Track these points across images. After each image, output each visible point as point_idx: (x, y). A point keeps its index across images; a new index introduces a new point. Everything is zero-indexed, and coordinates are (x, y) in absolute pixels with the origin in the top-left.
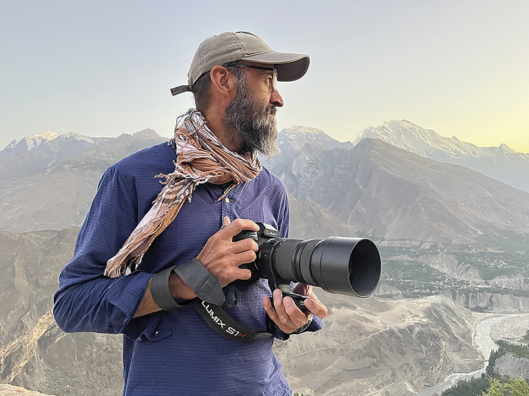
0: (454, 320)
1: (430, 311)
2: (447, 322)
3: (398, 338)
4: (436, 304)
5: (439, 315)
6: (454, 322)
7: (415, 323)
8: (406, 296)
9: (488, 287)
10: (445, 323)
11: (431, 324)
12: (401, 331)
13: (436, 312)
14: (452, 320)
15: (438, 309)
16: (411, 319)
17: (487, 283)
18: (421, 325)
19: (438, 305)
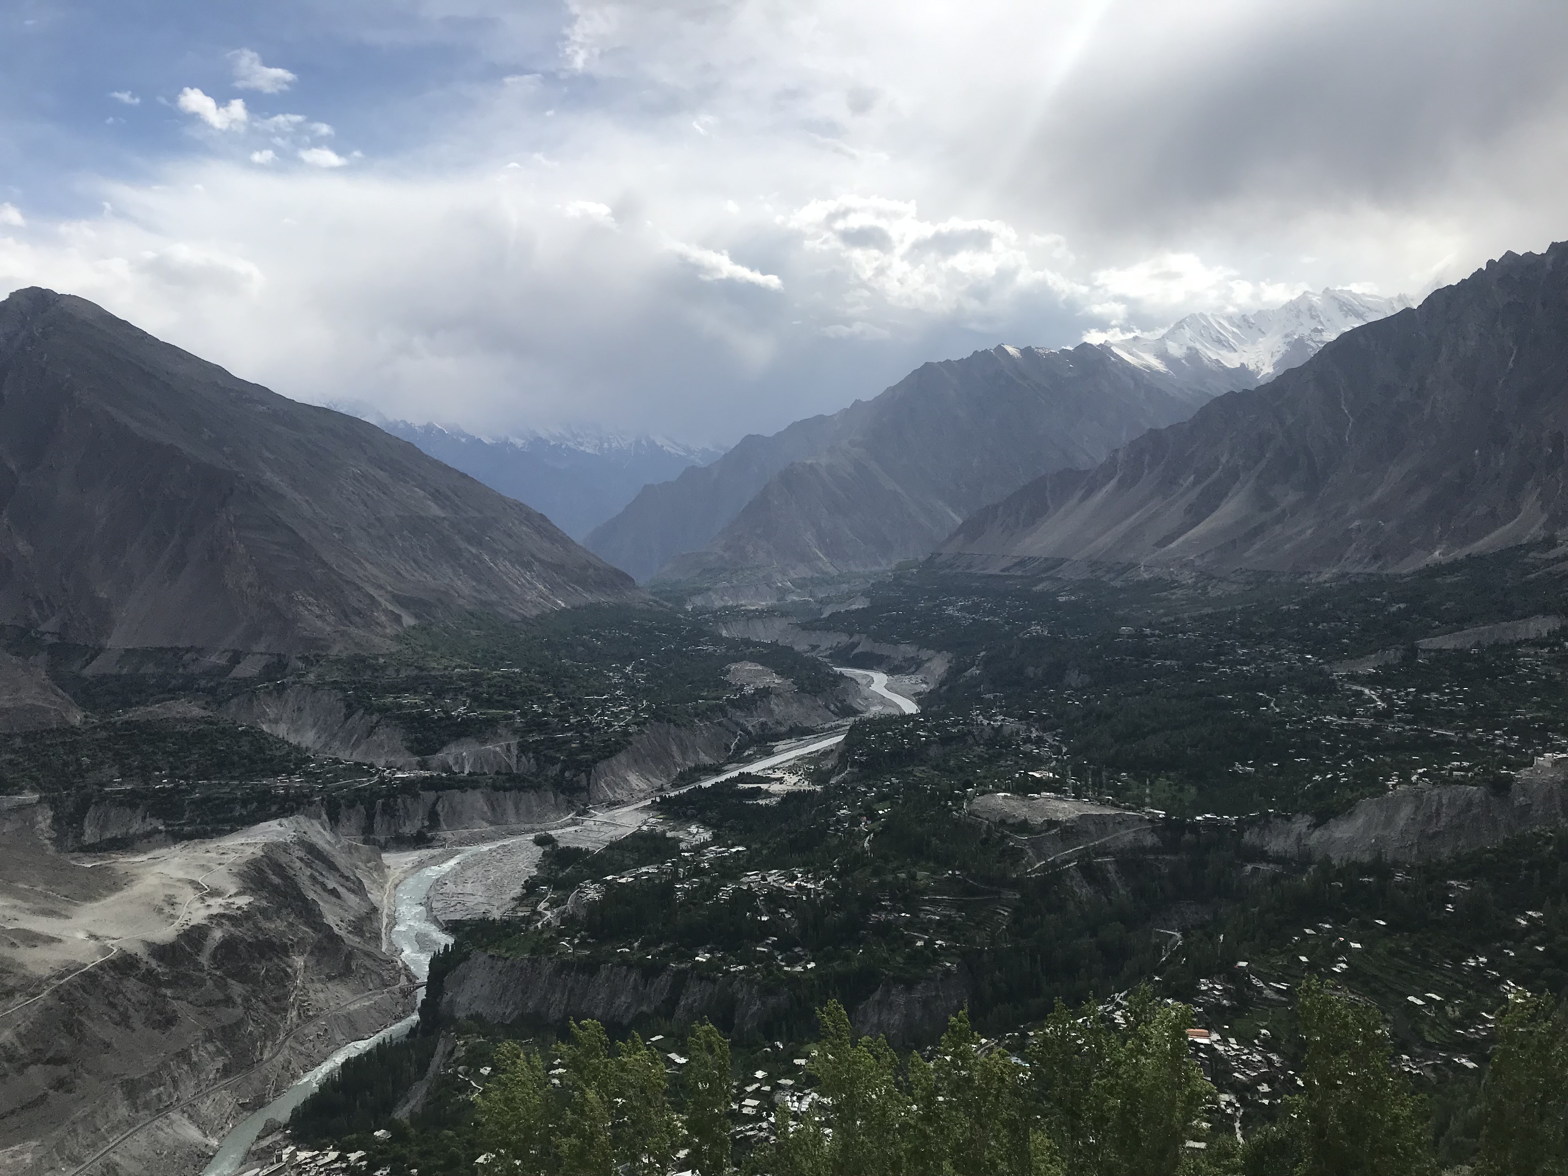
0: (331, 885)
1: (260, 871)
2: (311, 896)
3: (149, 977)
4: (277, 845)
5: (285, 877)
6: (334, 892)
7: (211, 917)
8: (177, 837)
9: (427, 774)
10: (304, 899)
11: (263, 911)
12: (160, 951)
13: (279, 869)
14: (324, 886)
15: (283, 859)
16: (198, 905)
17: (423, 766)
18: (230, 918)
19: (285, 847)
